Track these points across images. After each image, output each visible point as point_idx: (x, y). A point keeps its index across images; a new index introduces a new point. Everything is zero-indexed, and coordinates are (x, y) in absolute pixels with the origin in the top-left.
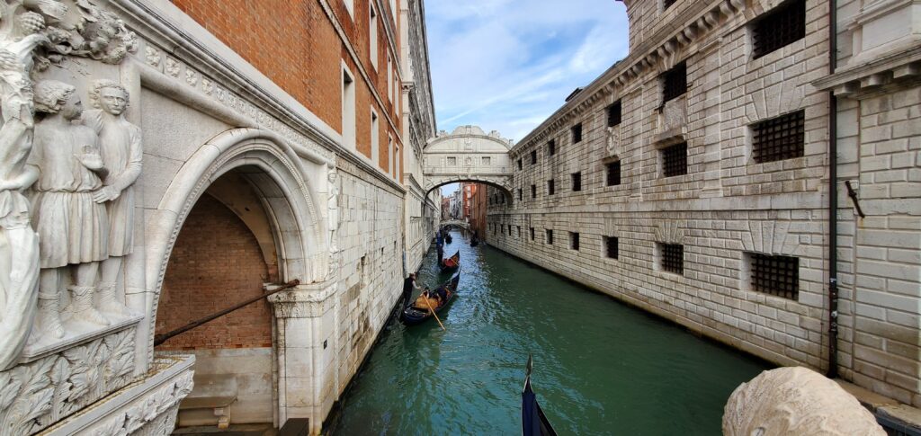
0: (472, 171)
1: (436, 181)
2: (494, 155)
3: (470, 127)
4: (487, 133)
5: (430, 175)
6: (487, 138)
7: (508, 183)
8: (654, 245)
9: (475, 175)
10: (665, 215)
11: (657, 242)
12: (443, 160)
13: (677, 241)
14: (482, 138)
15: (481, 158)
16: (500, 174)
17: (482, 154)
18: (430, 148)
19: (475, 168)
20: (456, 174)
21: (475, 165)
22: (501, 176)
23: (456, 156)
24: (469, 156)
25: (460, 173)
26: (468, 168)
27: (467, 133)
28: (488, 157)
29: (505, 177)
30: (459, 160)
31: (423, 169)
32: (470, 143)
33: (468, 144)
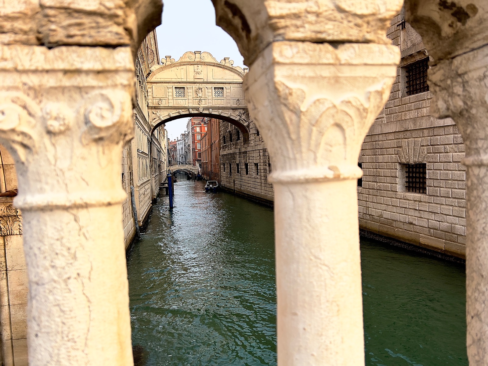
0: (203, 104)
1: (164, 115)
2: (227, 86)
3: (200, 52)
4: (219, 61)
5: (155, 108)
6: (219, 66)
7: (243, 117)
8: (398, 167)
9: (207, 108)
10: (408, 134)
11: (400, 164)
12: (171, 92)
13: (420, 160)
14: (214, 66)
15: (213, 88)
16: (235, 107)
17: (214, 85)
18: (154, 77)
19: (207, 100)
20: (186, 107)
21: (207, 97)
22: (236, 109)
23: (185, 87)
24: (200, 87)
25: (191, 105)
26: (199, 100)
27: (197, 60)
28: (220, 88)
29: (240, 110)
30: (189, 90)
31: (147, 101)
32: (201, 72)
33: (198, 73)
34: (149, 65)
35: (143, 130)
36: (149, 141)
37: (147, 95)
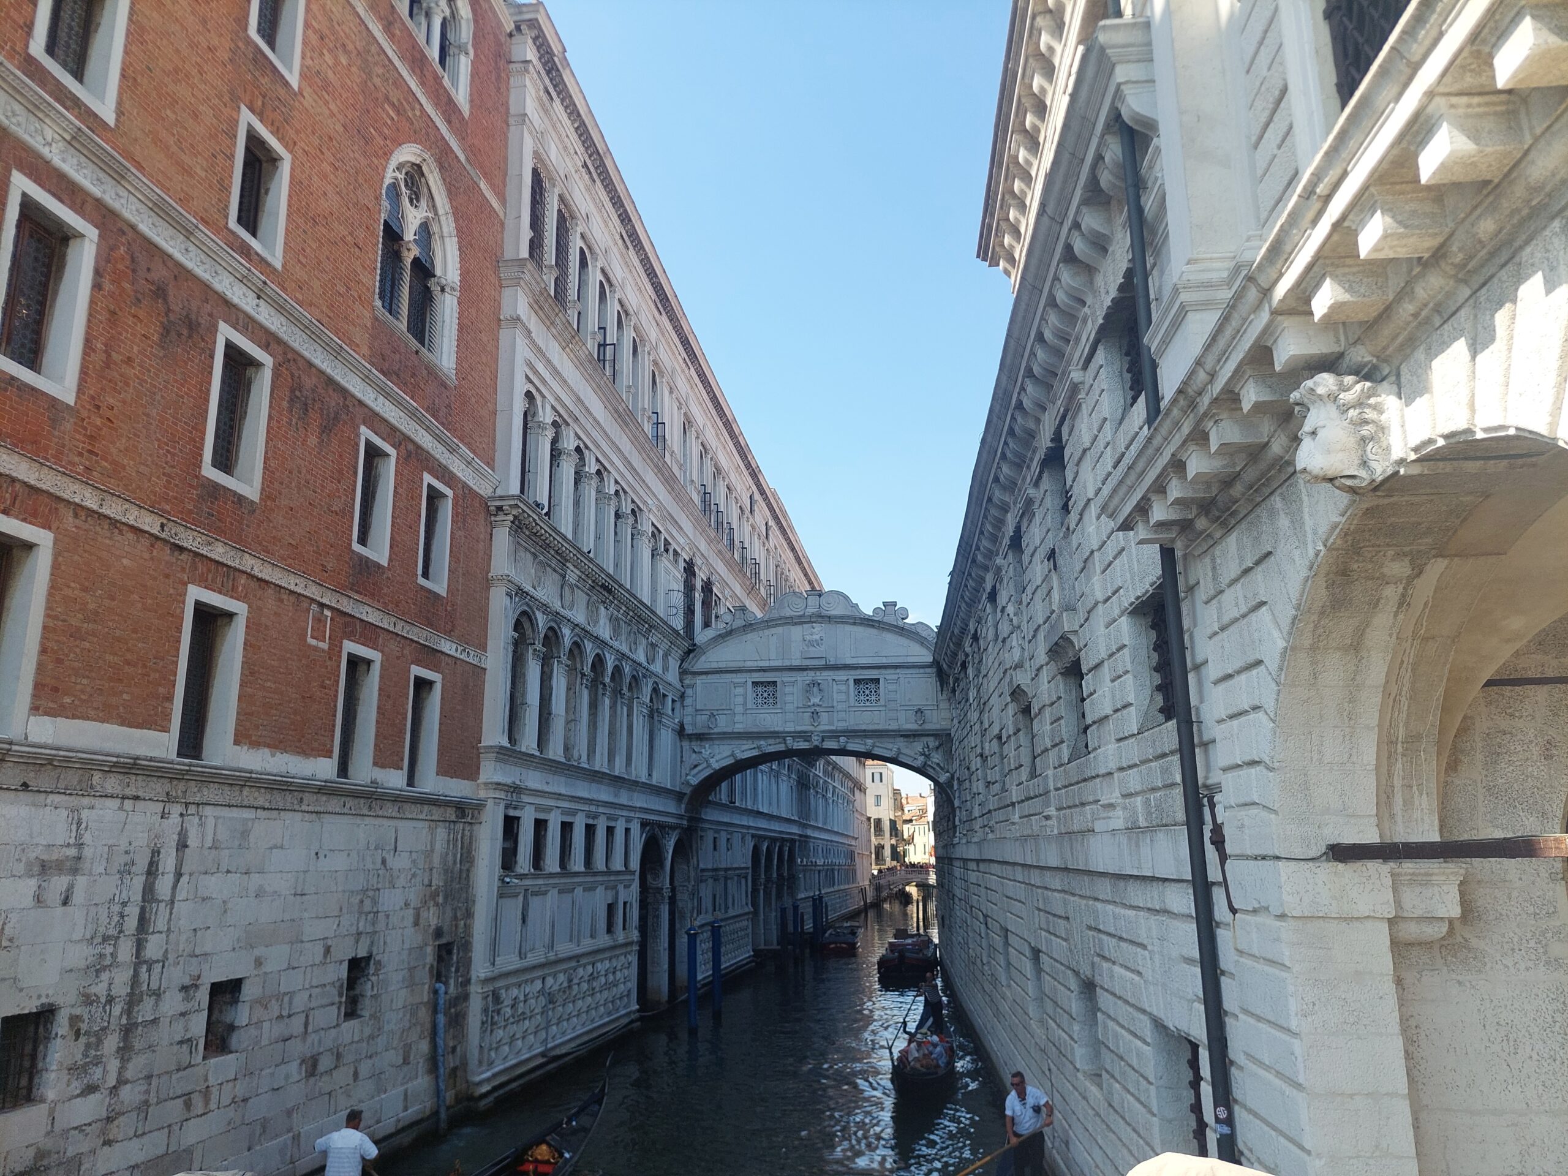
0: (826, 723)
1: (719, 756)
2: (890, 675)
5: (701, 737)
6: (867, 622)
7: (937, 758)
9: (835, 735)
10: (1072, 882)
12: (742, 693)
13: (1090, 971)
14: (854, 624)
15: (852, 682)
16: (910, 731)
17: (852, 672)
18: (703, 658)
19: (835, 714)
20: (778, 732)
21: (835, 704)
22: (914, 736)
23: (778, 680)
24: (815, 678)
25: (790, 727)
26: (813, 713)
27: (811, 610)
28: (871, 680)
29: (925, 739)
30: (787, 690)
31: (677, 720)
32: (819, 640)
33: (811, 644)
34: (681, 632)
35: (601, 810)
36: (673, 827)
37: (678, 705)
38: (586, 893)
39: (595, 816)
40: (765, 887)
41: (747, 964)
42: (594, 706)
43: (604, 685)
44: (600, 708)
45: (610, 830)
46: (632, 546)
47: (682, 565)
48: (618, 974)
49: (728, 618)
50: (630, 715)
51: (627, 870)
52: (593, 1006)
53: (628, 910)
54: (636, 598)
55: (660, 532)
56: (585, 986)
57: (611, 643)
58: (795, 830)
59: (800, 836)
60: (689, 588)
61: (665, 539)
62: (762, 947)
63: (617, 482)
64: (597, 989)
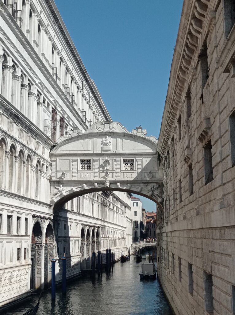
0: (110, 178)
1: (65, 191)
2: (138, 157)
5: (59, 183)
6: (129, 136)
7: (157, 192)
9: (115, 182)
12: (76, 165)
14: (124, 136)
15: (122, 161)
16: (147, 181)
17: (123, 156)
18: (60, 149)
19: (115, 174)
20: (91, 181)
21: (115, 169)
22: (148, 183)
23: (91, 159)
24: (107, 159)
25: (97, 179)
26: (106, 173)
27: (106, 130)
28: (131, 160)
29: (152, 184)
30: (96, 163)
31: (48, 175)
32: (109, 142)
33: (106, 144)
34: (50, 138)
35: (14, 209)
36: (47, 219)
37: (49, 169)
38: (8, 243)
39: (12, 212)
40: (86, 245)
41: (78, 275)
42: (11, 166)
43: (15, 157)
44: (14, 167)
45: (18, 218)
46: (29, 99)
47: (51, 109)
48: (22, 277)
49: (71, 132)
50: (27, 171)
51: (26, 235)
52: (11, 289)
53: (26, 251)
54: (30, 121)
55: (41, 94)
56: (7, 281)
57: (18, 140)
58: (100, 223)
59: (102, 225)
60: (54, 119)
61: (43, 97)
62: (85, 269)
63: (22, 71)
64: (13, 282)
